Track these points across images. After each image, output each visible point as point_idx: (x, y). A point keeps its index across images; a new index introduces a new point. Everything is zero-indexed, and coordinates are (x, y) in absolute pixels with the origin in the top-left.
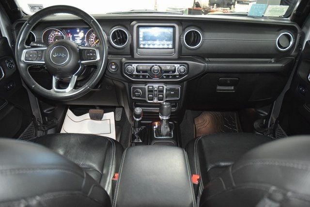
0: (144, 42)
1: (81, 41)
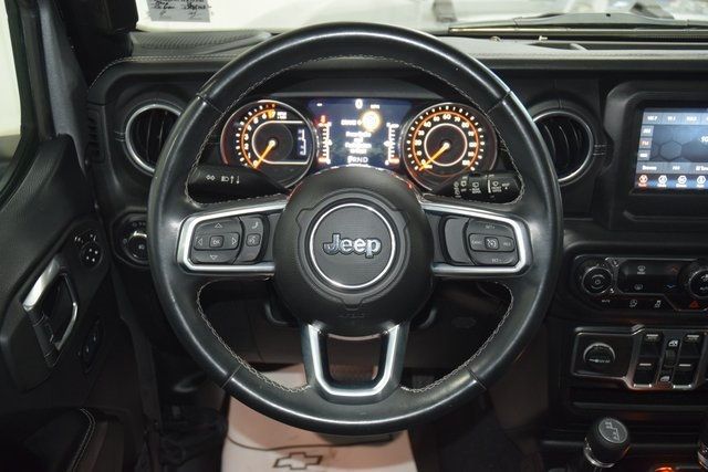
0: (653, 168)
1: (369, 146)
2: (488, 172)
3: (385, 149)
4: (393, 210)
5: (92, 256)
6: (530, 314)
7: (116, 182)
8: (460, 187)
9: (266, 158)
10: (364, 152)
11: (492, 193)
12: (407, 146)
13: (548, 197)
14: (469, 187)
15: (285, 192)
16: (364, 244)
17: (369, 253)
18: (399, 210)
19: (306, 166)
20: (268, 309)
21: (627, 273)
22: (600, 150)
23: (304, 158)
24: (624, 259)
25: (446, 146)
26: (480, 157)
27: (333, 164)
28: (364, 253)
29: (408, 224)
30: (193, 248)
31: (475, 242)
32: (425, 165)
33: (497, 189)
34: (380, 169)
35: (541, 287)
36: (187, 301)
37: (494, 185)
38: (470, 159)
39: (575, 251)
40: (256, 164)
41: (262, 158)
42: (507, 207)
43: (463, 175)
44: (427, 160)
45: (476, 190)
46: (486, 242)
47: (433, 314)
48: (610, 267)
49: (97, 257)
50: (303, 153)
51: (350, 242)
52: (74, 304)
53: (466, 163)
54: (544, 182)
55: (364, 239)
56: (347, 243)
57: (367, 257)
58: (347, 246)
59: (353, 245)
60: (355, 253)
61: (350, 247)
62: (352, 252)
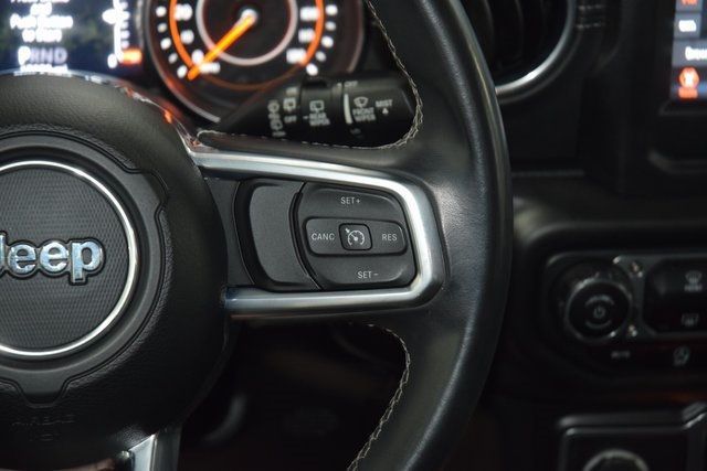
1: (67, 22)
2: (344, 77)
3: (107, 30)
4: (126, 170)
6: (448, 393)
8: (283, 113)
10: (57, 37)
11: (355, 124)
12: (157, 21)
13: (474, 126)
14: (302, 110)
16: (64, 253)
17: (77, 273)
18: (140, 170)
21: (662, 288)
22: (591, 17)
24: (653, 259)
25: (248, 18)
26: (328, 42)
28: (66, 274)
29: (165, 202)
31: (319, 237)
32: (203, 64)
33: (366, 115)
34: (96, 79)
35: (469, 329)
37: (358, 103)
38: (306, 46)
39: (547, 245)
42: (386, 155)
43: (289, 83)
44: (205, 51)
45: (318, 119)
46: (342, 236)
47: (237, 407)
48: (626, 280)
53: (296, 56)
54: (465, 96)
55: (64, 243)
56: (23, 253)
57: (71, 283)
58: (24, 258)
59: (38, 256)
60: (44, 274)
61: (32, 262)
62: (36, 273)
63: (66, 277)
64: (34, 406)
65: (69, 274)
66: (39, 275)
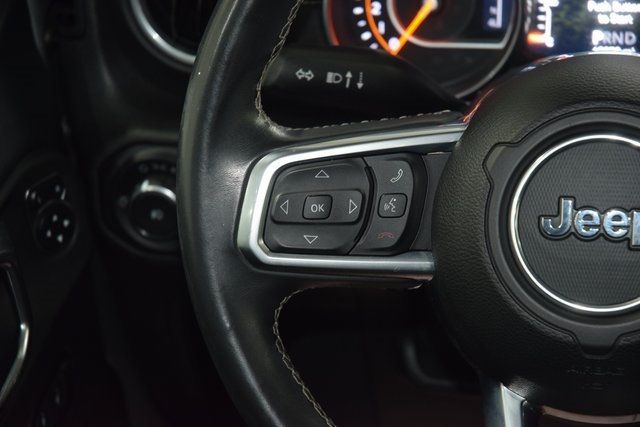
5: (58, 228)
7: (108, 80)
9: (418, 33)
10: (629, 20)
15: (459, 108)
16: (625, 221)
17: (637, 240)
19: (499, 53)
20: (410, 353)
23: (496, 35)
27: (558, 49)
28: (626, 239)
30: (271, 219)
36: (252, 325)
40: (394, 45)
41: (407, 35)
49: (67, 233)
50: (496, 23)
51: (595, 214)
52: (23, 327)
55: (626, 211)
56: (588, 217)
57: (630, 249)
58: (589, 222)
59: (602, 221)
60: (606, 239)
61: (595, 226)
62: (598, 237)
63: (626, 242)
64: (588, 356)
65: (629, 240)
66: (602, 238)
